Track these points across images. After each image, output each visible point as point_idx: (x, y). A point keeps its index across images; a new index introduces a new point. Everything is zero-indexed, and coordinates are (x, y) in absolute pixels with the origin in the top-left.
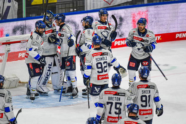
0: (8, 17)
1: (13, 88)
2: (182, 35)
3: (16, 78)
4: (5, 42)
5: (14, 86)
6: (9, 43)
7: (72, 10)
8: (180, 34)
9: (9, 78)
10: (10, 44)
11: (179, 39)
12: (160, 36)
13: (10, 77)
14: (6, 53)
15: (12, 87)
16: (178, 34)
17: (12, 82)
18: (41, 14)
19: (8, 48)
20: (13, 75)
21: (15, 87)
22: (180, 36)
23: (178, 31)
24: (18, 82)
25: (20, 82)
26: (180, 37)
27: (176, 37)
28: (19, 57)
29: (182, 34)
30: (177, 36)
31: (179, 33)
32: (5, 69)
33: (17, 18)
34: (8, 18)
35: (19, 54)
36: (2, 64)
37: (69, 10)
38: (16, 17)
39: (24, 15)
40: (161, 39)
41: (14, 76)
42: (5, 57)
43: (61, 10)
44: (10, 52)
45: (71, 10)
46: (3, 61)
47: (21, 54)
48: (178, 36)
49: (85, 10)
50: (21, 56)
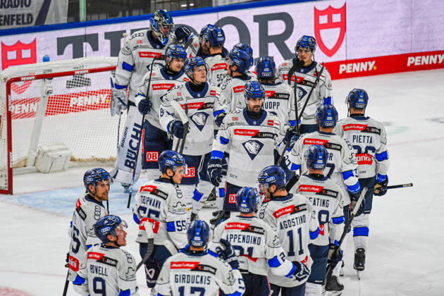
0: (46, 20)
1: (58, 171)
2: (421, 59)
3: (64, 152)
4: (42, 73)
5: (61, 168)
6: (50, 76)
7: (185, 5)
8: (417, 58)
9: (50, 151)
10: (51, 79)
11: (414, 68)
12: (374, 62)
13: (52, 148)
14: (44, 97)
15: (55, 169)
16: (413, 58)
17: (56, 159)
18: (118, 14)
19: (47, 87)
20: (58, 144)
21: (63, 170)
22: (416, 61)
23: (413, 52)
24: (69, 159)
25: (73, 160)
26: (416, 64)
27: (409, 65)
28: (71, 106)
29: (420, 57)
30: (410, 61)
31: (415, 55)
32: (42, 132)
33: (66, 22)
34: (47, 23)
35: (72, 98)
36: (35, 121)
37: (179, 6)
38: (64, 19)
39: (83, 16)
40: (375, 68)
41: (61, 147)
42: (42, 106)
43: (161, 5)
44: (51, 95)
45: (183, 6)
46: (37, 114)
47: (75, 99)
48: (412, 62)
49: (214, 5)
50: (75, 103)
